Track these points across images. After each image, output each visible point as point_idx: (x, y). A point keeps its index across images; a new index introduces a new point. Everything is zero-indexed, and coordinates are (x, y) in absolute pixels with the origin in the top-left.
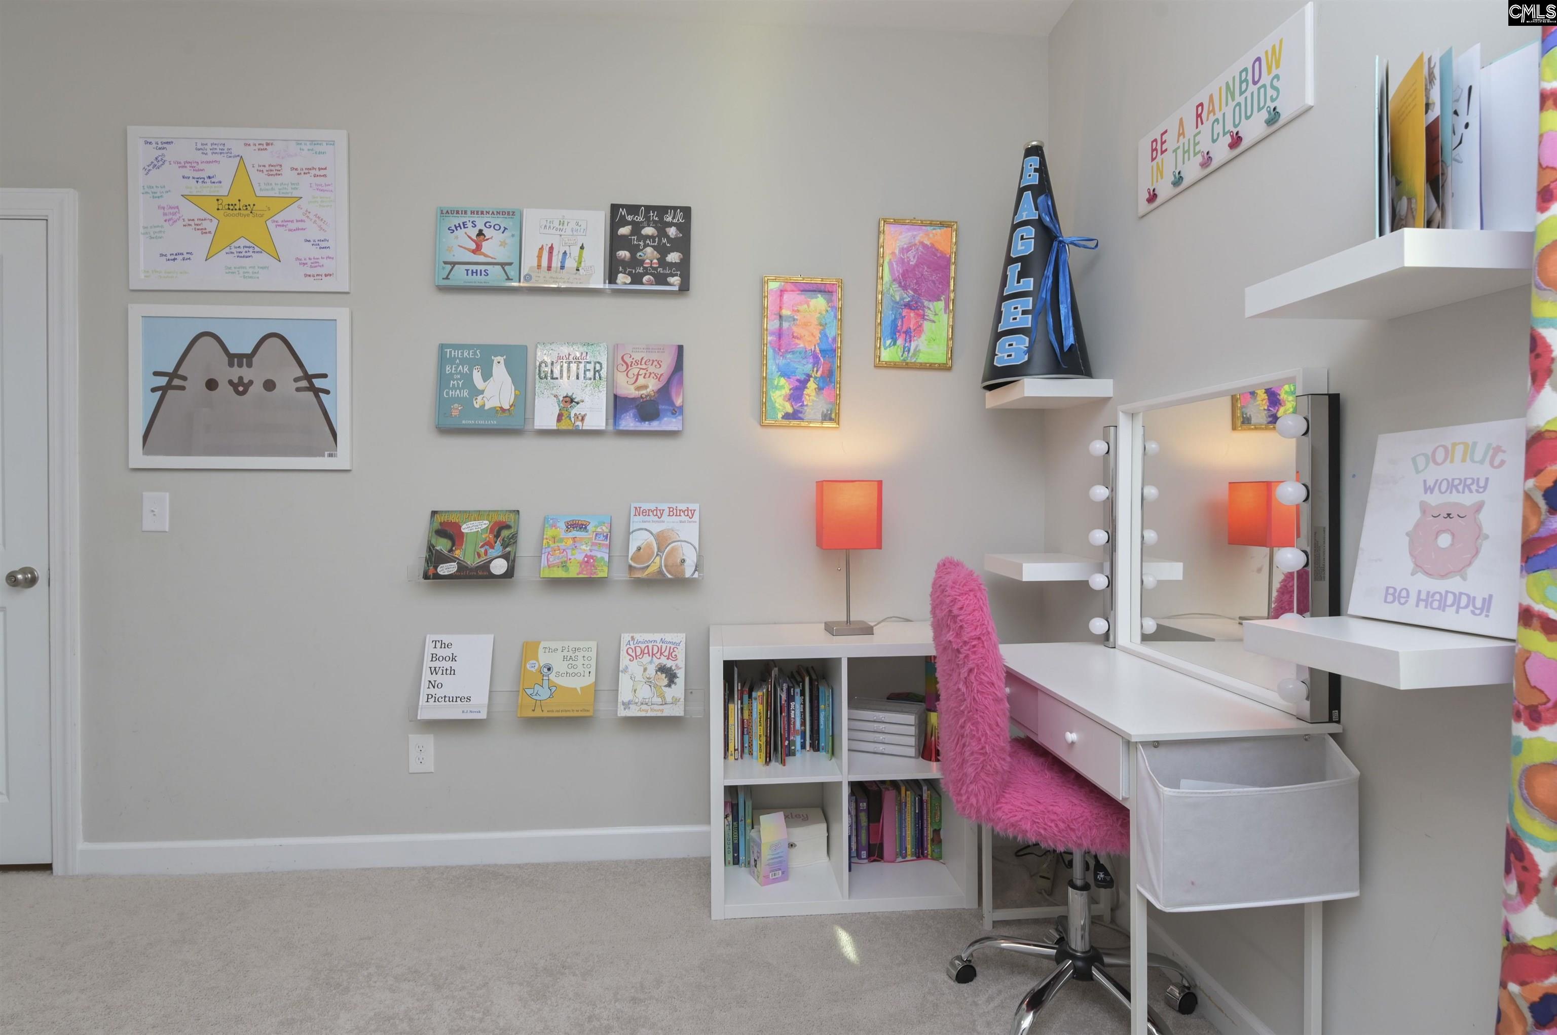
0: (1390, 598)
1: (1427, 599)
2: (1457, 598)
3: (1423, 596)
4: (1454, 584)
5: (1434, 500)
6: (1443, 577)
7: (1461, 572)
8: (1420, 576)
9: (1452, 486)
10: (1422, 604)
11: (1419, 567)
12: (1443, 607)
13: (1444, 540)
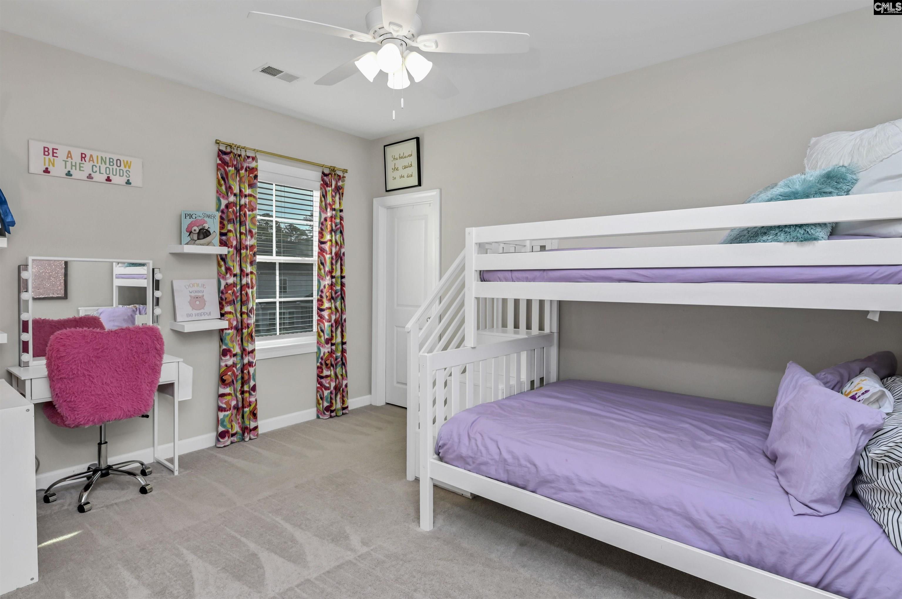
0: (188, 316)
1: (197, 315)
2: (204, 313)
3: (196, 314)
4: (202, 311)
5: (193, 294)
6: (200, 309)
7: (203, 308)
8: (194, 310)
9: (196, 292)
10: (196, 316)
11: (193, 309)
12: (201, 315)
13: (198, 303)
